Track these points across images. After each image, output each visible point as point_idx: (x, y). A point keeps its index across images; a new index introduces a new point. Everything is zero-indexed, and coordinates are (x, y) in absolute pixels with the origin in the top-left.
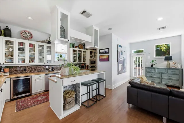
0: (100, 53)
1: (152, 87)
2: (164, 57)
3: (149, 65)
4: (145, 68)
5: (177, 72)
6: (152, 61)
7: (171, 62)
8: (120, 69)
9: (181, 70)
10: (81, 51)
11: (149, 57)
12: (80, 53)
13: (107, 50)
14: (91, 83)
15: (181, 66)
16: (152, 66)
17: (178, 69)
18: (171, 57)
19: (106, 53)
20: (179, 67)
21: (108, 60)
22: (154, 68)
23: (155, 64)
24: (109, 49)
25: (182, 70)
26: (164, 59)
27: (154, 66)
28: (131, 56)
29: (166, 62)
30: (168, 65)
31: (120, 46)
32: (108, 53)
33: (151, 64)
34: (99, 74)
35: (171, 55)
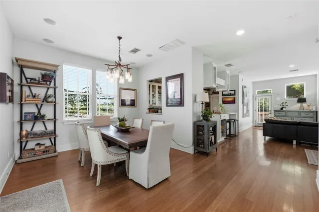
0: (223, 95)
1: (285, 121)
2: (297, 99)
3: (278, 108)
4: (273, 112)
5: (311, 115)
6: (283, 103)
7: (305, 105)
8: (245, 112)
9: (315, 113)
11: (278, 99)
13: (233, 92)
15: (316, 108)
16: (282, 109)
17: (313, 112)
18: (305, 99)
19: (230, 95)
20: (314, 109)
21: (233, 102)
22: (285, 111)
23: (286, 107)
24: (235, 90)
25: (317, 112)
26: (296, 101)
27: (284, 109)
28: (255, 97)
29: (299, 105)
30: (302, 107)
31: (245, 87)
32: (234, 95)
33: (281, 107)
35: (305, 97)
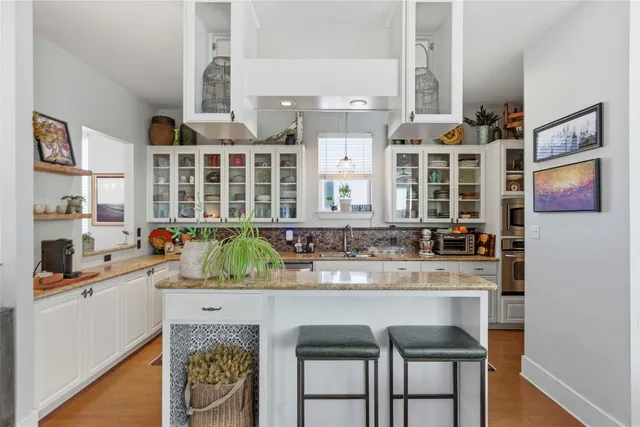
10: (446, 157)
12: (439, 165)
14: (342, 345)
21: (592, 198)
24: (598, 108)
34: (456, 300)
